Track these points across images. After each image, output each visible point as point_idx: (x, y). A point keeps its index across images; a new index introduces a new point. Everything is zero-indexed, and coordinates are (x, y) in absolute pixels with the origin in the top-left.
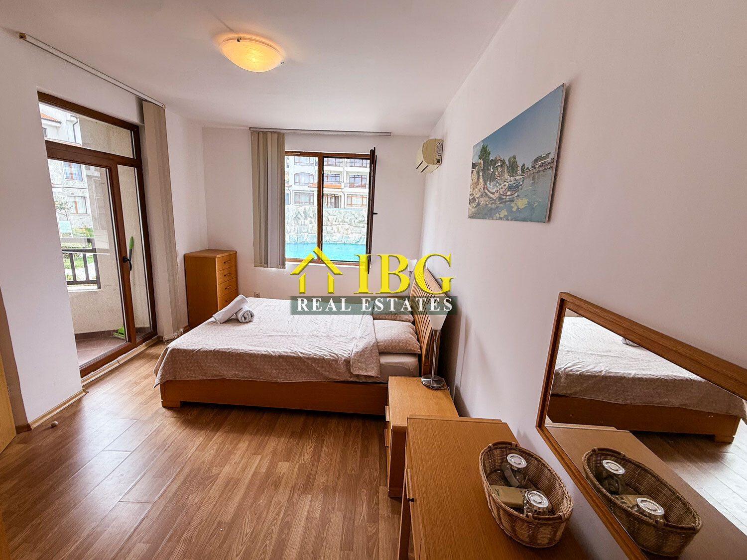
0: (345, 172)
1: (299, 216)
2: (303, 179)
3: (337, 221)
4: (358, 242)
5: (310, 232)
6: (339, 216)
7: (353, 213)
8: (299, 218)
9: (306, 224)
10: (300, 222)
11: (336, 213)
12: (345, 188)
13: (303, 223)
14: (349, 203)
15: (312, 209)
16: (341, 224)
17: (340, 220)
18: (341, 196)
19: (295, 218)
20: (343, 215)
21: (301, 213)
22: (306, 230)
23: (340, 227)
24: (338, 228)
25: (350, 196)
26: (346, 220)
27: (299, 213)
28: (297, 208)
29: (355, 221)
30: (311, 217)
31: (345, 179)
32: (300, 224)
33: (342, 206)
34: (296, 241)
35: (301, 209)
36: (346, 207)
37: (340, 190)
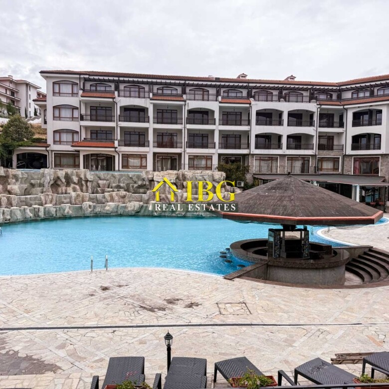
1: (59, 183)
2: (65, 137)
3: (110, 186)
4: (138, 212)
5: (73, 201)
6: (112, 180)
7: (131, 176)
8: (59, 186)
9: (68, 191)
10: (60, 190)
11: (109, 176)
12: (119, 147)
13: (64, 191)
14: (125, 164)
15: (76, 173)
16: (116, 190)
17: (114, 185)
18: (114, 156)
19: (52, 185)
20: (117, 179)
21: (61, 178)
22: (68, 200)
23: (114, 194)
24: (111, 196)
25: (126, 157)
26: (122, 185)
27: (58, 178)
28: (55, 173)
29: (133, 187)
30: (74, 183)
31: (118, 135)
32: (60, 191)
33: (117, 168)
34: (55, 215)
35: (61, 173)
36: (121, 169)
37: (113, 149)
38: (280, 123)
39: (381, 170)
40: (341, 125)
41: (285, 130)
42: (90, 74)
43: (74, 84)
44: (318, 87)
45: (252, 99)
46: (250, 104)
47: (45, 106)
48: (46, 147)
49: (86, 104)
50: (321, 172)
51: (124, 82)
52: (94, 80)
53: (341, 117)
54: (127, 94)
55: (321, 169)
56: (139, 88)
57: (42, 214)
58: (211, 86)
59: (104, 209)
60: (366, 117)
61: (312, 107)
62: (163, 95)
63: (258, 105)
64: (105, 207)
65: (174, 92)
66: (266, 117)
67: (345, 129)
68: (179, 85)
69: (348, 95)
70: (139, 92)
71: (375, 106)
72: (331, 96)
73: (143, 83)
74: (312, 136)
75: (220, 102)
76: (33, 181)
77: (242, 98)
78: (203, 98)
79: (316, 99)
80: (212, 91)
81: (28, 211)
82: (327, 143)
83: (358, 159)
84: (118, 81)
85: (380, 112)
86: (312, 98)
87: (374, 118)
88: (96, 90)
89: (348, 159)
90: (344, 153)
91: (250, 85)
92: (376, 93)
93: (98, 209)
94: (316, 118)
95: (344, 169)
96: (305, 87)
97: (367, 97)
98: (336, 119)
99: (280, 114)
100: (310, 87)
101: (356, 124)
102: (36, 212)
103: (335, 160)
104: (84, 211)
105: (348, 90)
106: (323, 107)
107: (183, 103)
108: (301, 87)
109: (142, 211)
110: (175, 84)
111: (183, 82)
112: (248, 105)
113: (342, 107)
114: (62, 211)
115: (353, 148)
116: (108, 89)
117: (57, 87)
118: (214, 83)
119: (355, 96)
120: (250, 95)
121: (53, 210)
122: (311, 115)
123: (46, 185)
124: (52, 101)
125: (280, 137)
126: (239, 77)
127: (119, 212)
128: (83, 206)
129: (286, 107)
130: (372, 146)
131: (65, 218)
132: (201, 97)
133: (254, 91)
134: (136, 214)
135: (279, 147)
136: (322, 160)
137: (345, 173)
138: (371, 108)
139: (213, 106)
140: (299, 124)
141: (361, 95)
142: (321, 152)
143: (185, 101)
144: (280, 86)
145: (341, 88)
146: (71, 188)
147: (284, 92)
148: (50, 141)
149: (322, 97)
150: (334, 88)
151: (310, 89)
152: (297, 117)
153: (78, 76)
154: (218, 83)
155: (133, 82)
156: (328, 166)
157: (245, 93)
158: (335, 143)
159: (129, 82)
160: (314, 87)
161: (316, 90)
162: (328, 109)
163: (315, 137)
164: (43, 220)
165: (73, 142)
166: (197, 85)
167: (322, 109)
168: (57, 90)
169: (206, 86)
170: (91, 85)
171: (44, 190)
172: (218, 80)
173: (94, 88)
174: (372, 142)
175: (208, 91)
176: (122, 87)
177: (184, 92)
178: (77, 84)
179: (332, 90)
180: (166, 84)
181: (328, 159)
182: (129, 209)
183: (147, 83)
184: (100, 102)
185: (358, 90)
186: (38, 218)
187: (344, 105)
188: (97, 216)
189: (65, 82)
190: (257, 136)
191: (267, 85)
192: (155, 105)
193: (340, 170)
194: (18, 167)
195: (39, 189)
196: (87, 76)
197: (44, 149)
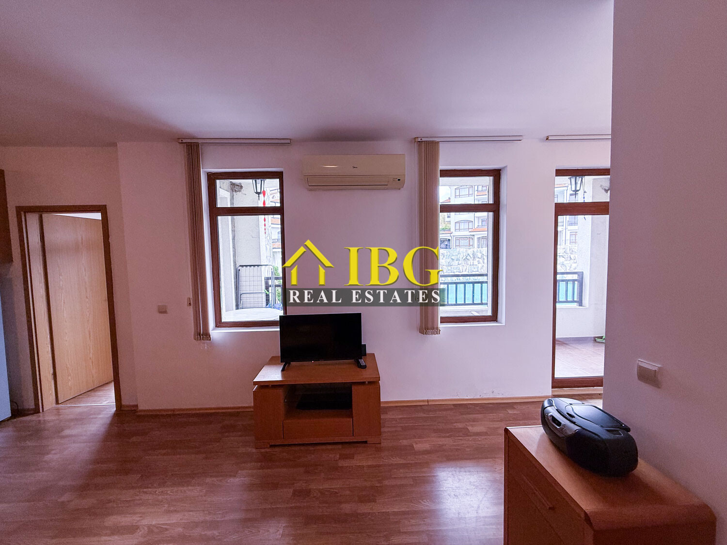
48: (451, 234)
76: (453, 257)
123: (461, 259)
146: (476, 261)
148: (453, 230)
165: (469, 229)
171: (460, 263)
195: (457, 262)
197: (449, 235)
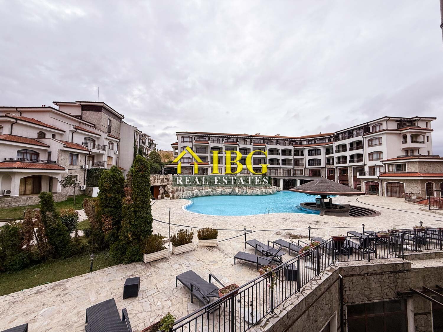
0: (210, 156)
2: (185, 160)
12: (210, 165)
18: (207, 169)
31: (210, 159)
37: (208, 166)
38: (278, 154)
39: (322, 174)
40: (303, 155)
41: (281, 157)
42: (197, 133)
43: (190, 138)
44: (292, 139)
45: (266, 144)
46: (265, 146)
47: (178, 147)
49: (195, 146)
50: (296, 175)
51: (211, 136)
52: (199, 136)
53: (302, 152)
54: (213, 142)
55: (295, 174)
56: (217, 139)
57: (195, 195)
58: (248, 138)
59: (216, 192)
60: (313, 152)
61: (291, 147)
62: (227, 142)
63: (269, 147)
64: (217, 191)
65: (232, 141)
66: (272, 152)
67: (304, 157)
68: (235, 138)
69: (304, 143)
70: (217, 141)
71: (317, 147)
72: (297, 143)
73: (220, 137)
74: (292, 160)
75: (253, 145)
77: (261, 143)
78: (244, 143)
79: (292, 144)
80: (249, 141)
81: (190, 193)
82: (297, 162)
83: (311, 169)
84: (210, 136)
85: (320, 150)
86: (290, 144)
87: (316, 152)
88: (199, 140)
89: (307, 170)
90: (305, 167)
91: (264, 138)
92: (316, 142)
93: (214, 192)
94: (293, 152)
95: (305, 174)
96: (287, 139)
97: (313, 144)
98: (300, 153)
99: (278, 150)
100: (289, 139)
101: (309, 155)
102: (193, 194)
103: (301, 170)
104: (209, 193)
105: (304, 140)
106: (295, 147)
107: (238, 145)
108: (285, 139)
109: (232, 193)
110: (233, 138)
111: (236, 137)
112: (265, 147)
113: (303, 148)
114: (201, 193)
115: (309, 165)
116: (204, 140)
117: (183, 139)
118: (250, 137)
119: (307, 143)
120: (264, 142)
121: (199, 193)
122: (290, 151)
124: (180, 145)
125: (278, 160)
126: (256, 134)
127: (222, 194)
128: (209, 191)
129: (280, 147)
130: (316, 164)
131: (202, 196)
132: (243, 143)
133: (266, 140)
134: (230, 194)
135: (278, 164)
136: (295, 170)
137: (305, 176)
138: (315, 148)
139: (250, 147)
140: (273, 154)
141: (310, 143)
142: (295, 166)
143: (239, 145)
144: (277, 139)
145: (301, 139)
147: (278, 141)
149: (294, 143)
150: (299, 140)
151: (289, 140)
152: (284, 152)
153: (192, 134)
154: (251, 137)
155: (216, 137)
156: (299, 172)
157: (262, 141)
158: (300, 162)
159: (213, 137)
160: (291, 139)
161: (291, 140)
162: (297, 148)
163: (293, 160)
164: (196, 197)
165: (189, 162)
166: (243, 138)
167: (295, 149)
168: (183, 140)
169: (246, 138)
170: (197, 138)
172: (251, 136)
173: (198, 139)
174: (316, 162)
175: (247, 140)
176: (210, 138)
177: (237, 141)
178: (192, 138)
179: (298, 141)
180: (229, 137)
181: (298, 170)
182: (227, 192)
183: (221, 137)
184: (201, 145)
185: (309, 140)
186: (193, 196)
187: (304, 147)
188: (214, 195)
189: (186, 137)
190: (269, 160)
191: (272, 138)
192: (225, 146)
193: (303, 174)
194: (164, 174)
196: (196, 134)
197: (176, 166)
